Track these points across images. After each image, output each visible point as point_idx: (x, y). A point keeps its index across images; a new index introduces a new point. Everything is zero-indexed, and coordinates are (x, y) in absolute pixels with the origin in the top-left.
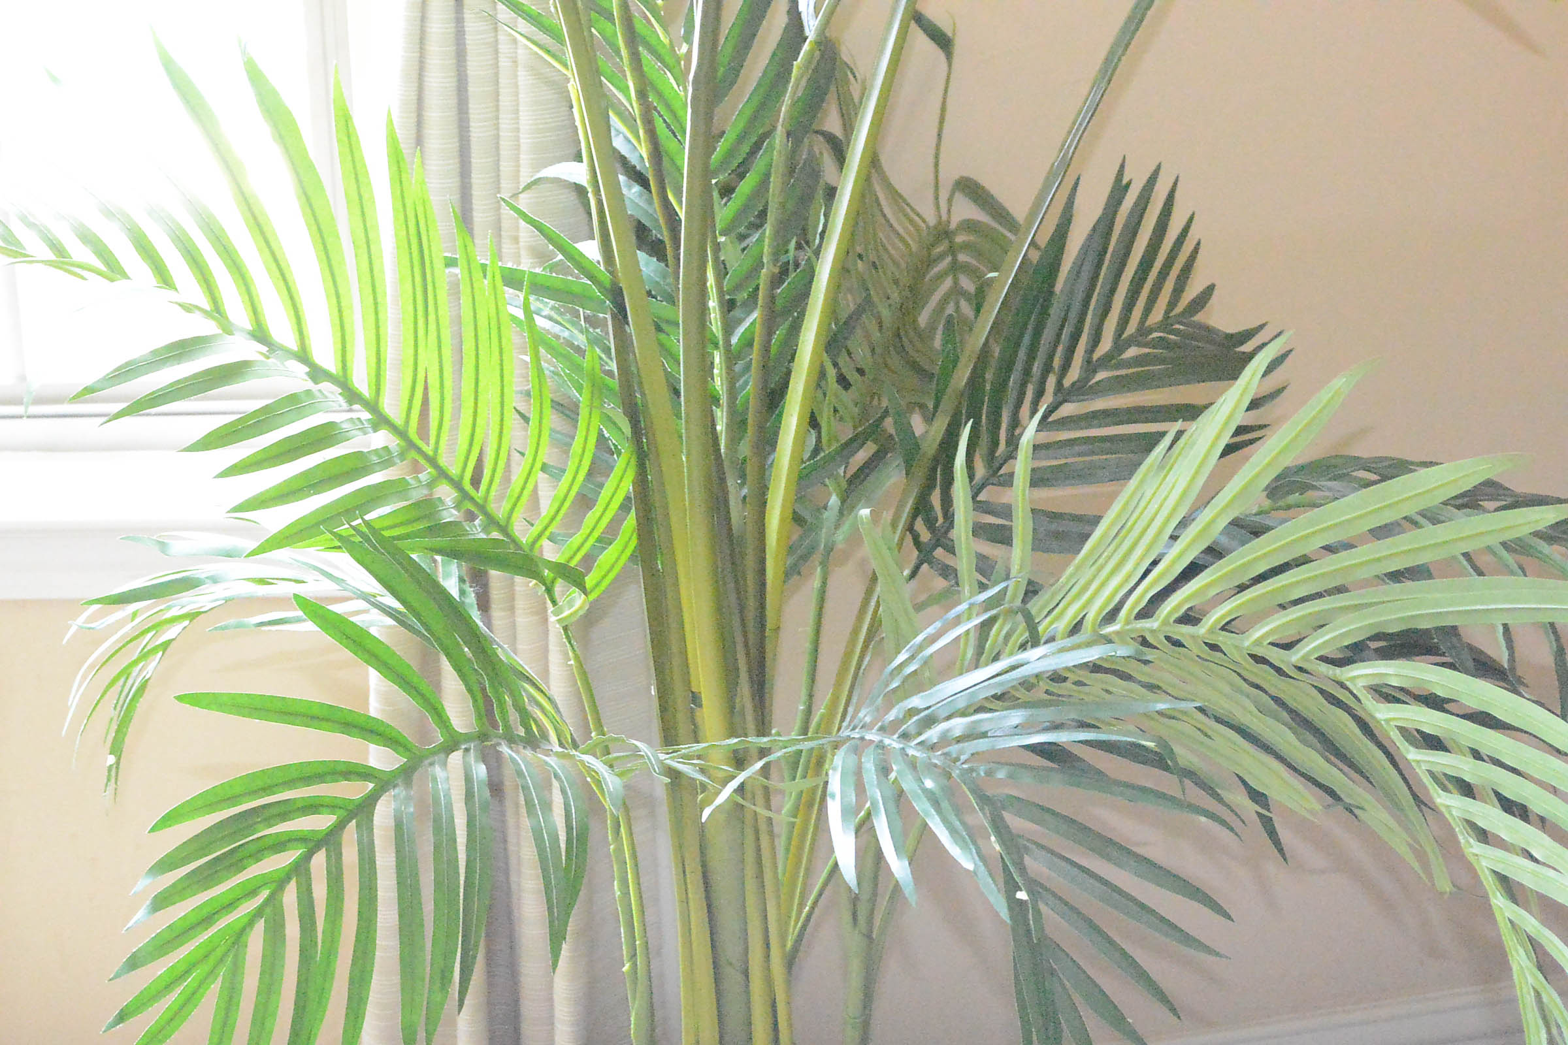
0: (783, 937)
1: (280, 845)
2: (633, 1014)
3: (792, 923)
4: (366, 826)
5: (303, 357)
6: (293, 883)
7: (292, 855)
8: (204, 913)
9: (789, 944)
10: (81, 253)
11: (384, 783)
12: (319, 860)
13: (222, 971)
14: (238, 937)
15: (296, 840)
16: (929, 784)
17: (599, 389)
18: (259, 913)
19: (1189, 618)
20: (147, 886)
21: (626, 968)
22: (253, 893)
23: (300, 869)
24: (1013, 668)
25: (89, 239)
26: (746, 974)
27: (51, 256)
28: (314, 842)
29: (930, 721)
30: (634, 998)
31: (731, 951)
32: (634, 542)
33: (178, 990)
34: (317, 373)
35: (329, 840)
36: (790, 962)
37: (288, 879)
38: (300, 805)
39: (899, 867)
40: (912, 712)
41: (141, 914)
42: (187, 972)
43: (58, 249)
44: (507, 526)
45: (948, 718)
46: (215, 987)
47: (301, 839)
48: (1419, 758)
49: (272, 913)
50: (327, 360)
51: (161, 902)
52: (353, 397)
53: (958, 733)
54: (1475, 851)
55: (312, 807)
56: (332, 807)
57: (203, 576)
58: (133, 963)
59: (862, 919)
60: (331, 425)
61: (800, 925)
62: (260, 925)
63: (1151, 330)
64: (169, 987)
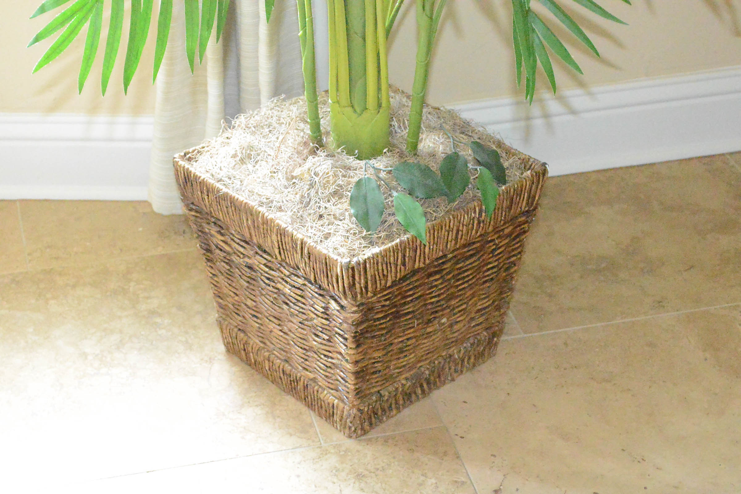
0: (384, 19)
2: (304, 59)
3: (389, 13)
9: (387, 24)
13: (91, 17)
21: (301, 33)
26: (364, 39)
30: (304, 51)
31: (356, 25)
33: (67, 25)
36: (388, 32)
42: (72, 16)
46: (86, 25)
58: (43, 9)
59: (427, 7)
61: (393, 13)
64: (62, 23)
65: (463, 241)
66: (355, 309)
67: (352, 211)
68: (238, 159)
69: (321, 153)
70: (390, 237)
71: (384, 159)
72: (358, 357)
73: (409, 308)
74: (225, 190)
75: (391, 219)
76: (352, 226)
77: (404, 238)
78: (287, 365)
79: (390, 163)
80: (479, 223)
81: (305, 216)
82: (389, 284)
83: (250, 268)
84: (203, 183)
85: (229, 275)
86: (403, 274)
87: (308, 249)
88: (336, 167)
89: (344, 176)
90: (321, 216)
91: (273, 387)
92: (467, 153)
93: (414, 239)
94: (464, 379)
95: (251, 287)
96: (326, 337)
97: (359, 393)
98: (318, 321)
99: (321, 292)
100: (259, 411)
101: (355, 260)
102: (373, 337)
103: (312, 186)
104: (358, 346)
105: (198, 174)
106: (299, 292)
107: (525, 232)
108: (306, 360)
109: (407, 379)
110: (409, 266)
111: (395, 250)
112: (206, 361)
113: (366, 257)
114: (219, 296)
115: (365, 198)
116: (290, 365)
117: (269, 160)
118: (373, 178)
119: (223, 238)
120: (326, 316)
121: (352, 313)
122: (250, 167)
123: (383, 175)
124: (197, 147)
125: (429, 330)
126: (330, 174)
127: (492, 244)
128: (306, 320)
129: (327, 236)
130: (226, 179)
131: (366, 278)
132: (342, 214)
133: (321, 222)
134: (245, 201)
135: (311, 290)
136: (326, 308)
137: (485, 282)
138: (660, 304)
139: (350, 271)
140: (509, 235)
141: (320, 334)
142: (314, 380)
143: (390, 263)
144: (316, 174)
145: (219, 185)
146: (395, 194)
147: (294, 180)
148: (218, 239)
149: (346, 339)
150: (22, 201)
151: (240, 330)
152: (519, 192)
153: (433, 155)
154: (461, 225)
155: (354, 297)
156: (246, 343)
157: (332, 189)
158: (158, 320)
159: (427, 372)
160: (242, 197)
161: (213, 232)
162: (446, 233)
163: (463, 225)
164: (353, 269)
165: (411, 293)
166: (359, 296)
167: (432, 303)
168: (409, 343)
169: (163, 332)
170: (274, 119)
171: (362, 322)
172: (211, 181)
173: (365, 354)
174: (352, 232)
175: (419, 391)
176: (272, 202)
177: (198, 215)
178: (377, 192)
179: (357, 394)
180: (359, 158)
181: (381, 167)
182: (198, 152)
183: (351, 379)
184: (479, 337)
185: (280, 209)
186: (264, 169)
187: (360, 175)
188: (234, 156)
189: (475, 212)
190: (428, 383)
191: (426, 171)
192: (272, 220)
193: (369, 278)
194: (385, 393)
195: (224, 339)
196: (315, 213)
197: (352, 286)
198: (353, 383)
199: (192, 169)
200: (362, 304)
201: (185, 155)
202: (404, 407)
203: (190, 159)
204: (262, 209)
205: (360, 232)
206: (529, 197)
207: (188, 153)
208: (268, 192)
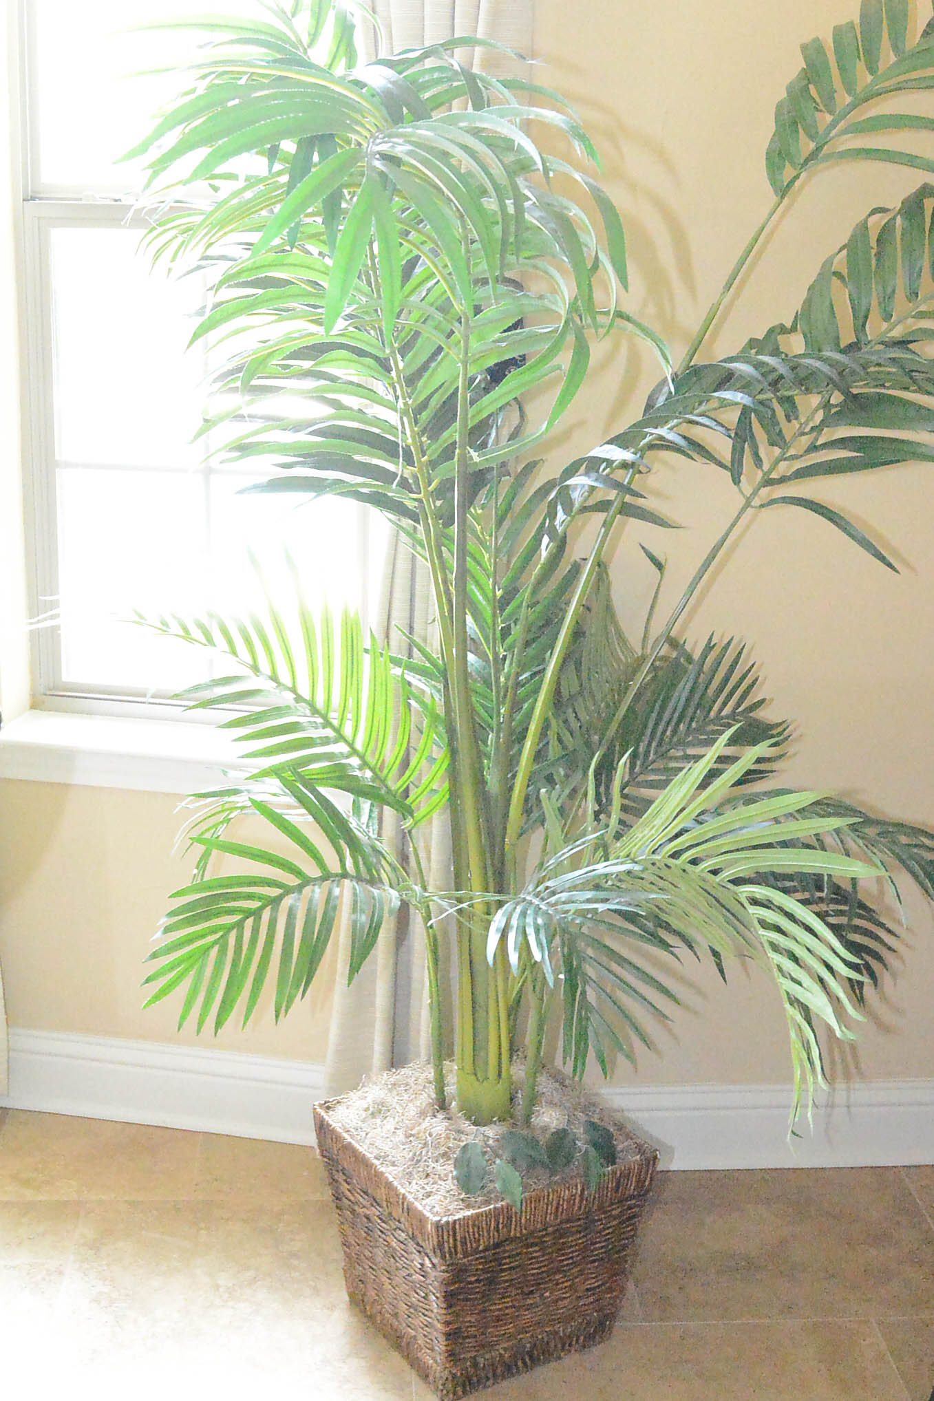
1: (230, 912)
4: (275, 910)
5: (293, 690)
6: (235, 930)
7: (236, 918)
8: (190, 937)
10: (196, 633)
11: (288, 890)
12: (249, 922)
13: (197, 966)
14: (206, 951)
15: (240, 911)
16: (540, 921)
17: (435, 718)
18: (215, 942)
19: (694, 862)
20: (164, 921)
22: (214, 932)
23: (240, 925)
24: (591, 871)
25: (201, 627)
27: (182, 633)
28: (249, 913)
29: (554, 893)
32: (447, 796)
33: (174, 972)
34: (299, 699)
35: (257, 913)
37: (233, 928)
38: (244, 895)
39: (514, 958)
40: (547, 888)
41: (159, 934)
42: (179, 965)
43: (185, 629)
44: (385, 780)
45: (561, 892)
46: (191, 974)
47: (241, 910)
48: (763, 933)
49: (222, 943)
50: (305, 693)
51: (167, 930)
52: (315, 711)
53: (563, 899)
54: (781, 980)
55: (250, 897)
56: (260, 898)
57: (243, 789)
58: (154, 956)
60: (298, 723)
62: (216, 948)
63: (722, 718)
64: (172, 969)
65: (564, 1217)
66: (443, 1268)
67: (455, 1173)
68: (370, 1112)
69: (440, 1116)
70: (487, 1202)
71: (495, 1127)
72: (449, 1318)
73: (505, 1276)
74: (349, 1140)
75: (491, 1186)
76: (454, 1187)
77: (499, 1205)
78: (394, 1320)
79: (500, 1132)
80: (581, 1201)
81: (414, 1173)
82: (481, 1248)
83: (368, 1218)
84: (333, 1131)
85: (353, 1225)
86: (496, 1240)
87: (408, 1205)
88: (450, 1130)
89: (455, 1139)
90: (428, 1175)
91: (384, 1341)
92: (579, 1131)
93: (509, 1207)
94: (571, 1360)
95: (368, 1238)
96: (423, 1295)
97: (452, 1355)
98: (417, 1277)
99: (419, 1248)
100: (363, 1363)
101: (445, 1219)
102: (467, 1300)
103: (425, 1144)
104: (450, 1306)
105: (331, 1122)
106: (403, 1246)
107: (634, 1217)
108: (409, 1317)
109: (505, 1349)
110: (503, 1231)
111: (488, 1214)
112: (328, 1308)
113: (456, 1218)
114: (345, 1244)
115: (469, 1161)
116: (398, 1321)
117: (397, 1118)
118: (481, 1143)
119: (348, 1187)
120: (423, 1273)
121: (441, 1272)
122: (378, 1121)
123: (491, 1142)
124: (338, 1098)
125: (529, 1302)
126: (443, 1136)
127: (599, 1223)
128: (408, 1275)
129: (428, 1195)
130: (353, 1130)
131: (455, 1240)
132: (446, 1175)
133: (426, 1181)
134: (364, 1152)
135: (412, 1246)
136: (422, 1265)
137: (594, 1261)
138: (788, 1309)
139: (440, 1229)
140: (618, 1217)
141: (418, 1291)
142: (415, 1337)
143: (483, 1228)
144: (430, 1135)
145: (345, 1135)
146: (498, 1161)
147: (411, 1138)
148: (345, 1187)
149: (437, 1298)
150: (207, 1134)
151: (360, 1281)
152: (627, 1175)
153: (545, 1129)
154: (561, 1200)
155: (443, 1257)
156: (364, 1295)
157: (443, 1149)
158: (295, 1262)
159: (528, 1345)
160: (362, 1149)
161: (340, 1180)
162: (545, 1206)
163: (564, 1200)
164: (442, 1227)
165: (507, 1261)
166: (447, 1255)
167: (533, 1275)
168: (507, 1311)
169: (295, 1274)
170: (413, 1079)
171: (454, 1283)
172: (340, 1130)
173: (458, 1315)
174: (451, 1193)
175: (520, 1363)
176: (388, 1156)
177: (330, 1162)
178: (480, 1158)
179: (450, 1355)
180: (476, 1124)
181: (491, 1135)
182: (338, 1102)
183: (442, 1339)
184: (588, 1318)
185: (393, 1164)
186: (390, 1125)
187: (470, 1139)
188: (367, 1110)
189: (577, 1189)
190: (531, 1357)
191: (533, 1143)
192: (382, 1173)
193: (458, 1238)
194: (481, 1361)
195: (348, 1288)
196: (423, 1171)
197: (440, 1245)
198: (444, 1343)
199: (326, 1117)
200: (452, 1264)
201: (325, 1103)
202: (504, 1378)
203: (328, 1108)
204: (376, 1162)
205: (459, 1194)
206: (638, 1182)
207: (329, 1102)
208: (386, 1147)
